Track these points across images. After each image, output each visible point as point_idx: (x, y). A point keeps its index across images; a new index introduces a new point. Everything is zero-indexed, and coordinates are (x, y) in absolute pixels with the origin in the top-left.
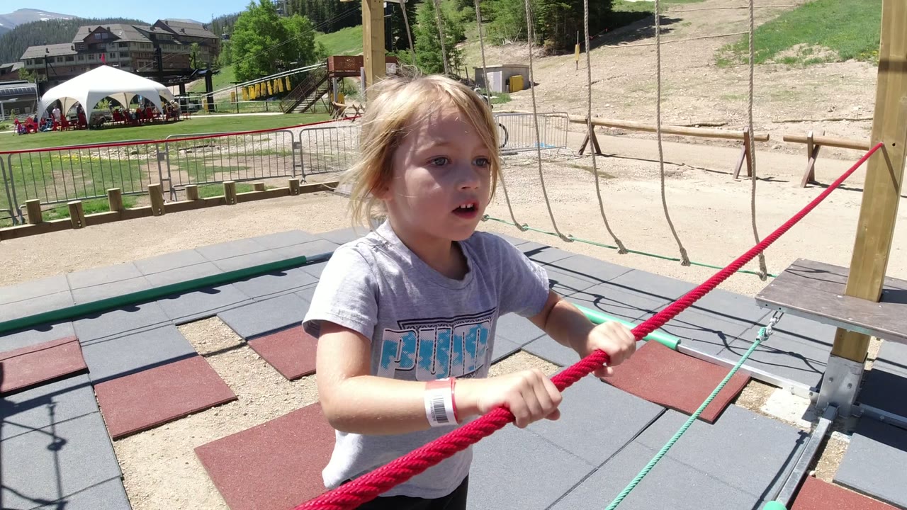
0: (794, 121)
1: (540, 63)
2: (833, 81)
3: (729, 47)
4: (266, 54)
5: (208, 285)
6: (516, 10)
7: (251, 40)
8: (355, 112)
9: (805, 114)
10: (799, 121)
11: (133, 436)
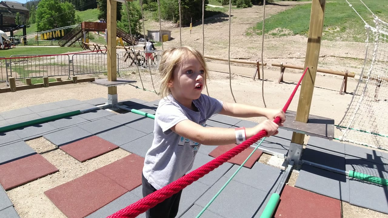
0: (275, 58)
1: (175, 30)
2: (290, 43)
3: (251, 28)
4: (52, 19)
5: (37, 123)
6: (166, 7)
7: (45, 12)
8: (94, 47)
9: (279, 56)
10: (277, 58)
11: (15, 189)
